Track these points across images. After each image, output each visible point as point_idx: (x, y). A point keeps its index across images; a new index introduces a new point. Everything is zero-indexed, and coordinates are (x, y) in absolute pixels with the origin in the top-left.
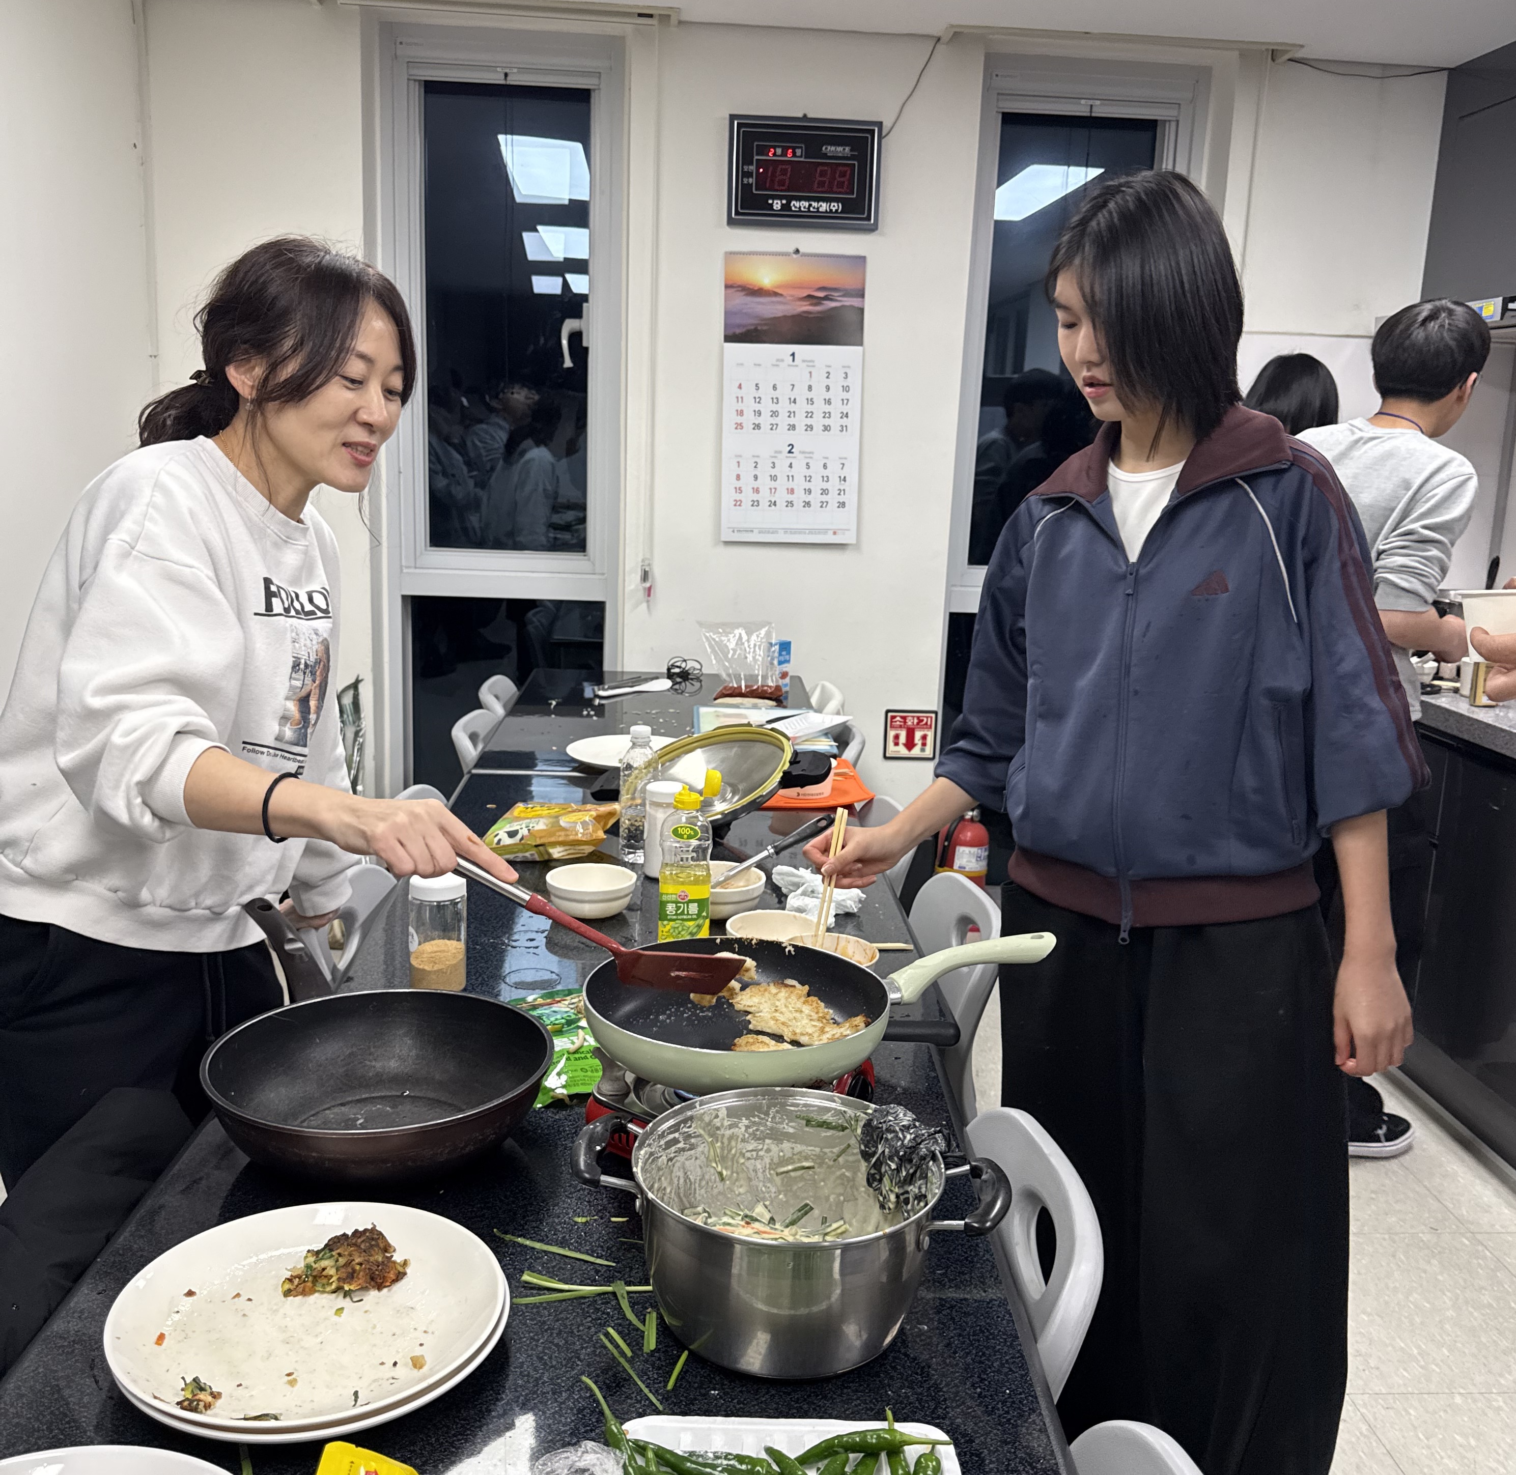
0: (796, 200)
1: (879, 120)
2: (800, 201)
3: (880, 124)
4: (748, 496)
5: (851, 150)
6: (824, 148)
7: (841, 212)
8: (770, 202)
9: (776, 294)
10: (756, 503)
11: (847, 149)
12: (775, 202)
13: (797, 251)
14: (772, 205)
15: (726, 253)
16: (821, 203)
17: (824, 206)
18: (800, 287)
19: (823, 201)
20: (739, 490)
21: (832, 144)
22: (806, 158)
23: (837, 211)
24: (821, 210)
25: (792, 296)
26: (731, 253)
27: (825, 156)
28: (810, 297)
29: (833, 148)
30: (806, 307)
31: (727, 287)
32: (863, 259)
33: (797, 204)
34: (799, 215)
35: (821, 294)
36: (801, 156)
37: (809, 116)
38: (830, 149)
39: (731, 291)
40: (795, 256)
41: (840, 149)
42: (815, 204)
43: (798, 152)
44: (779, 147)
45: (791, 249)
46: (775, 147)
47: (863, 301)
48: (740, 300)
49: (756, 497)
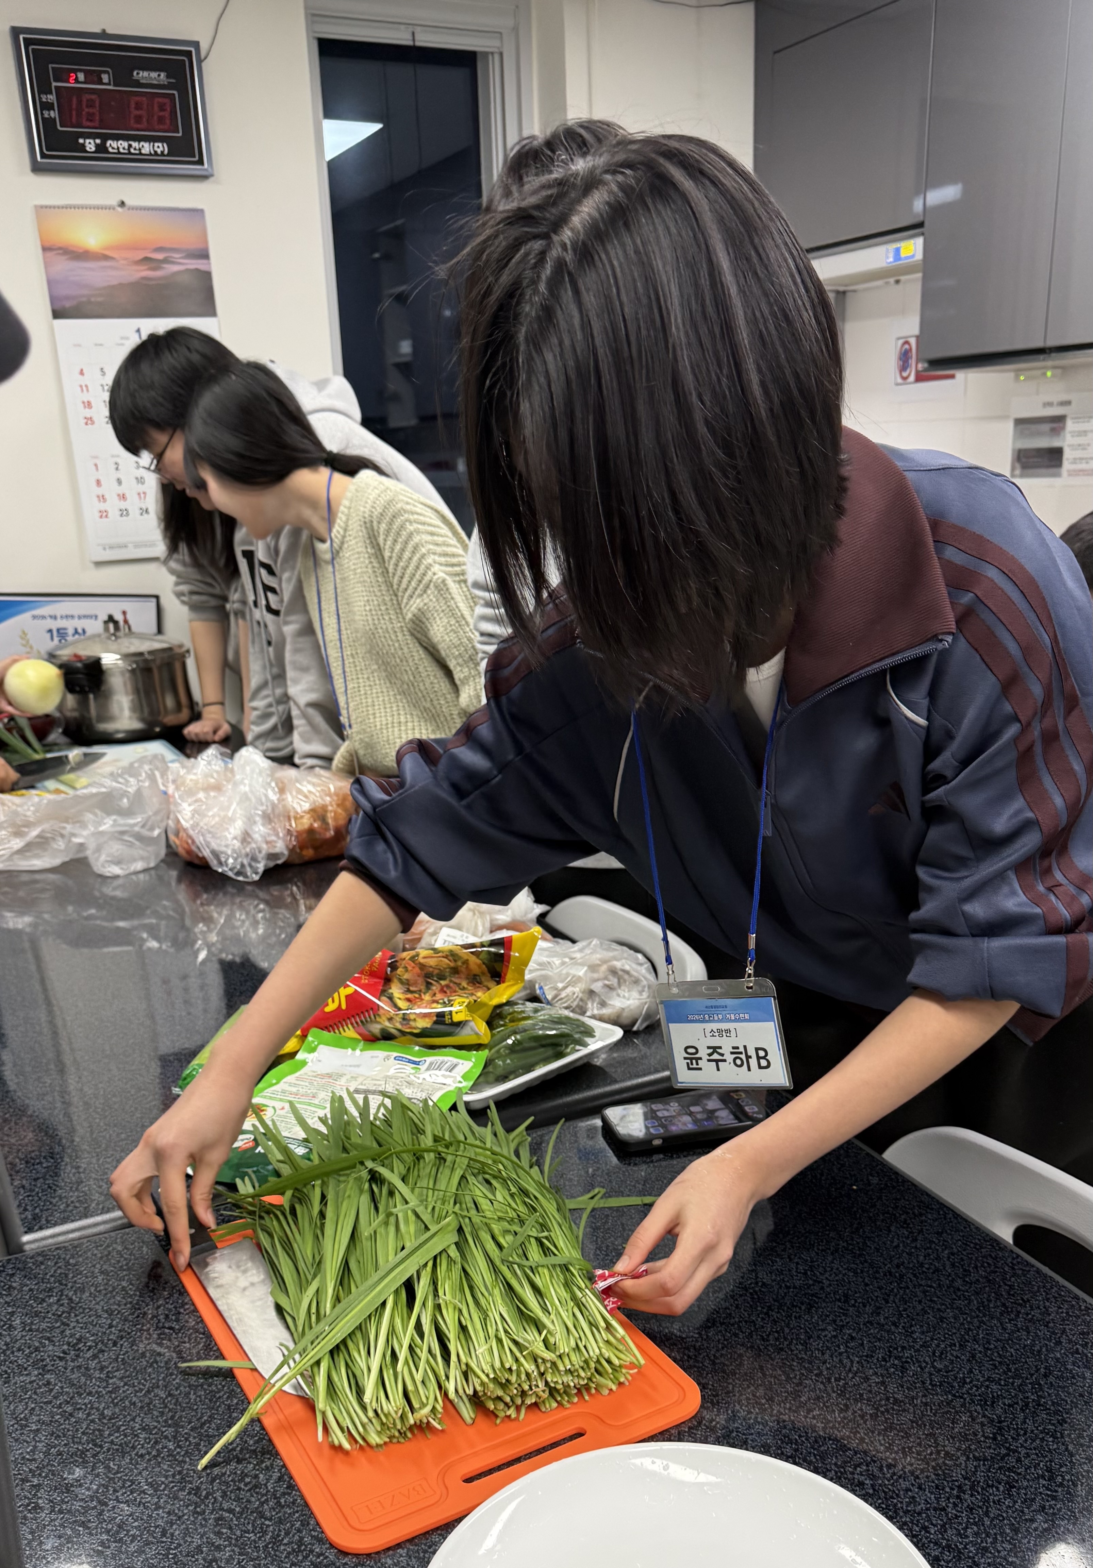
0: (113, 139)
1: (195, 39)
2: (118, 140)
3: (196, 44)
4: (113, 505)
5: (168, 77)
6: (135, 73)
7: (168, 155)
8: (81, 141)
9: (106, 258)
10: (124, 513)
11: (163, 75)
12: (88, 141)
13: (122, 204)
14: (83, 145)
15: (36, 207)
16: (142, 143)
17: (146, 148)
18: (133, 247)
19: (145, 141)
20: (102, 498)
21: (144, 69)
22: (115, 85)
23: (162, 152)
24: (143, 151)
25: (126, 259)
26: (42, 207)
27: (138, 84)
28: (146, 259)
29: (146, 74)
30: (144, 272)
31: (45, 249)
32: (199, 212)
33: (114, 144)
34: (119, 157)
35: (160, 256)
36: (109, 84)
37: (110, 31)
38: (143, 75)
39: (49, 254)
40: (119, 209)
41: (154, 75)
42: (135, 144)
43: (105, 78)
44: (80, 70)
45: (114, 202)
46: (75, 71)
47: (209, 264)
48: (63, 266)
49: (123, 505)
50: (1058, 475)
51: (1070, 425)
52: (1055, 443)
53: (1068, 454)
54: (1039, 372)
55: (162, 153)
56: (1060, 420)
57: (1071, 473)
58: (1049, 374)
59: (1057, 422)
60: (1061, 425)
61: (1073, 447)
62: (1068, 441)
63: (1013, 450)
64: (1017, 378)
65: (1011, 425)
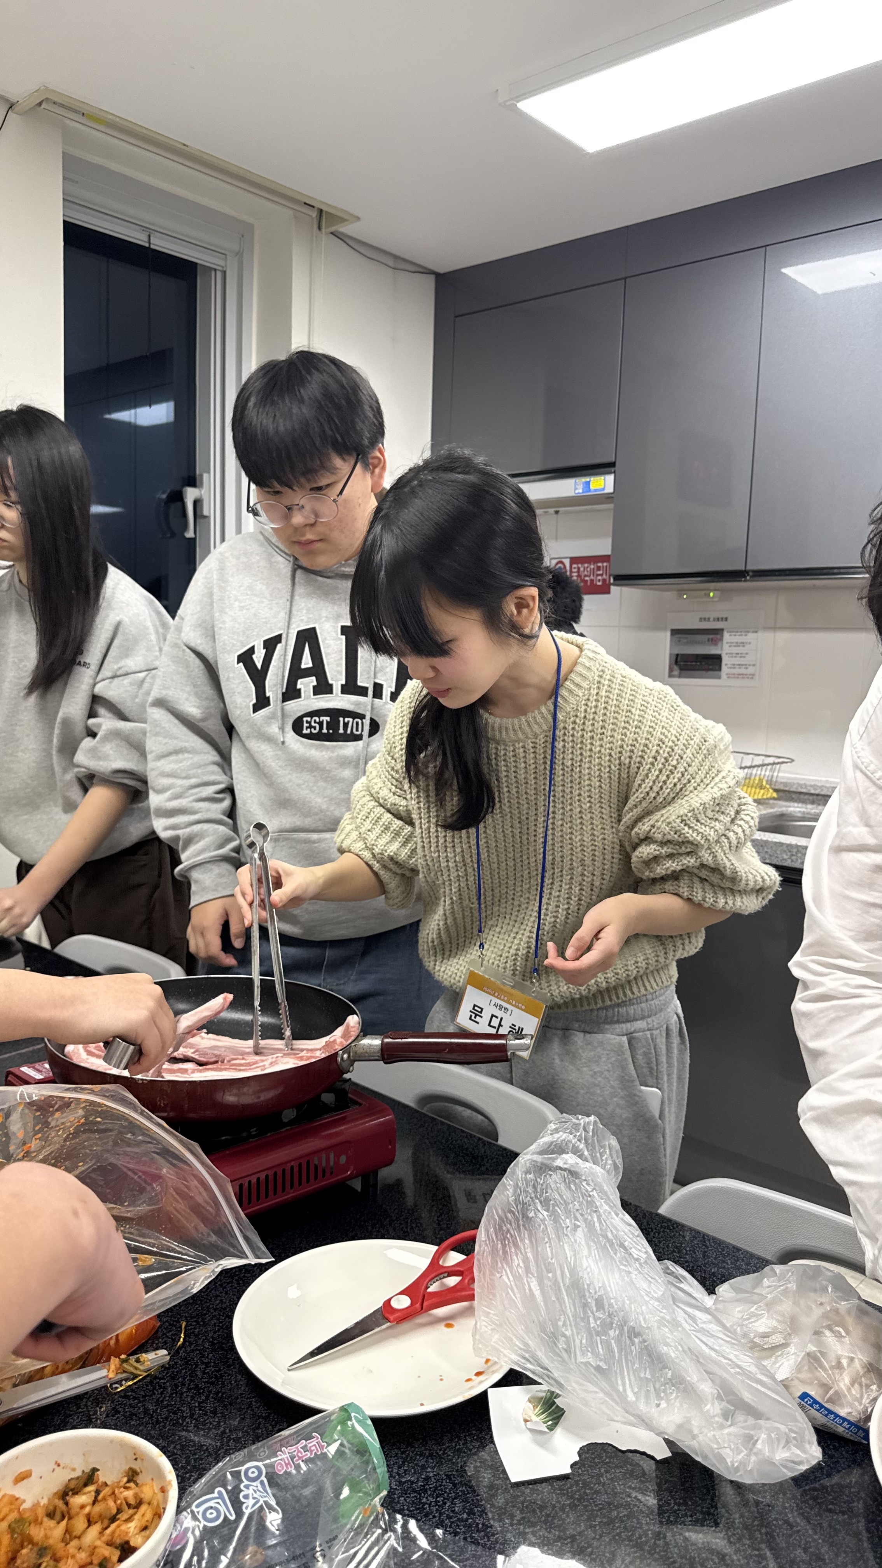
50: (719, 677)
51: (727, 636)
52: (713, 651)
53: (725, 660)
54: (703, 593)
56: (718, 632)
57: (729, 676)
58: (711, 594)
59: (715, 634)
60: (719, 636)
61: (730, 655)
62: (726, 649)
63: (671, 655)
64: (681, 596)
65: (669, 634)
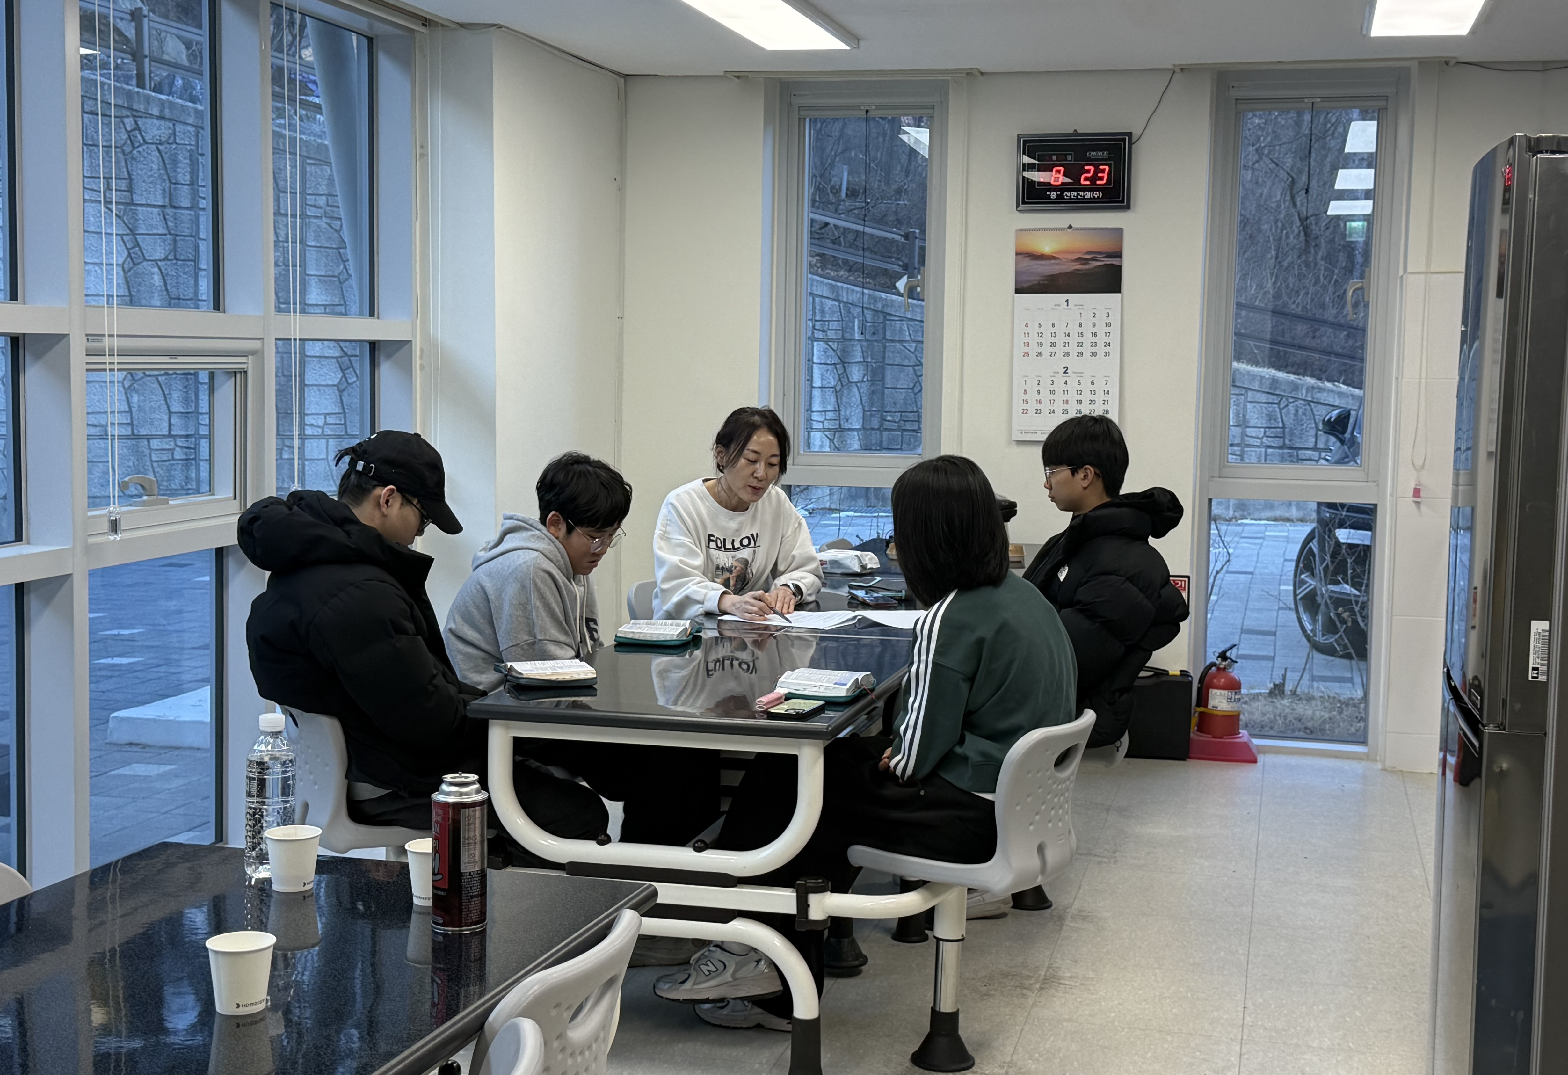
0: (1068, 192)
1: (1130, 131)
2: (1071, 192)
3: (1130, 134)
4: (1032, 406)
5: (1109, 154)
6: (1088, 154)
7: (1102, 199)
8: (1048, 193)
9: (1054, 258)
10: (1039, 411)
11: (1106, 153)
12: (1053, 193)
13: (1070, 227)
14: (1049, 195)
15: (1017, 230)
16: (1086, 193)
17: (1088, 195)
18: (1073, 252)
19: (1088, 191)
20: (1026, 401)
21: (1094, 150)
22: (1075, 161)
24: (1086, 197)
25: (1066, 259)
26: (1020, 230)
27: (1090, 159)
28: (1080, 259)
30: (1076, 266)
31: (1017, 254)
32: (1122, 229)
33: (1068, 194)
34: (1070, 201)
35: (1089, 257)
36: (1072, 160)
37: (1078, 131)
38: (1093, 154)
39: (1020, 257)
40: (1069, 230)
41: (1101, 153)
42: (1081, 194)
43: (1069, 157)
44: (1055, 154)
45: (1066, 226)
46: (1052, 155)
47: (1121, 261)
48: (1027, 263)
49: (1039, 407)
55: (1098, 197)
